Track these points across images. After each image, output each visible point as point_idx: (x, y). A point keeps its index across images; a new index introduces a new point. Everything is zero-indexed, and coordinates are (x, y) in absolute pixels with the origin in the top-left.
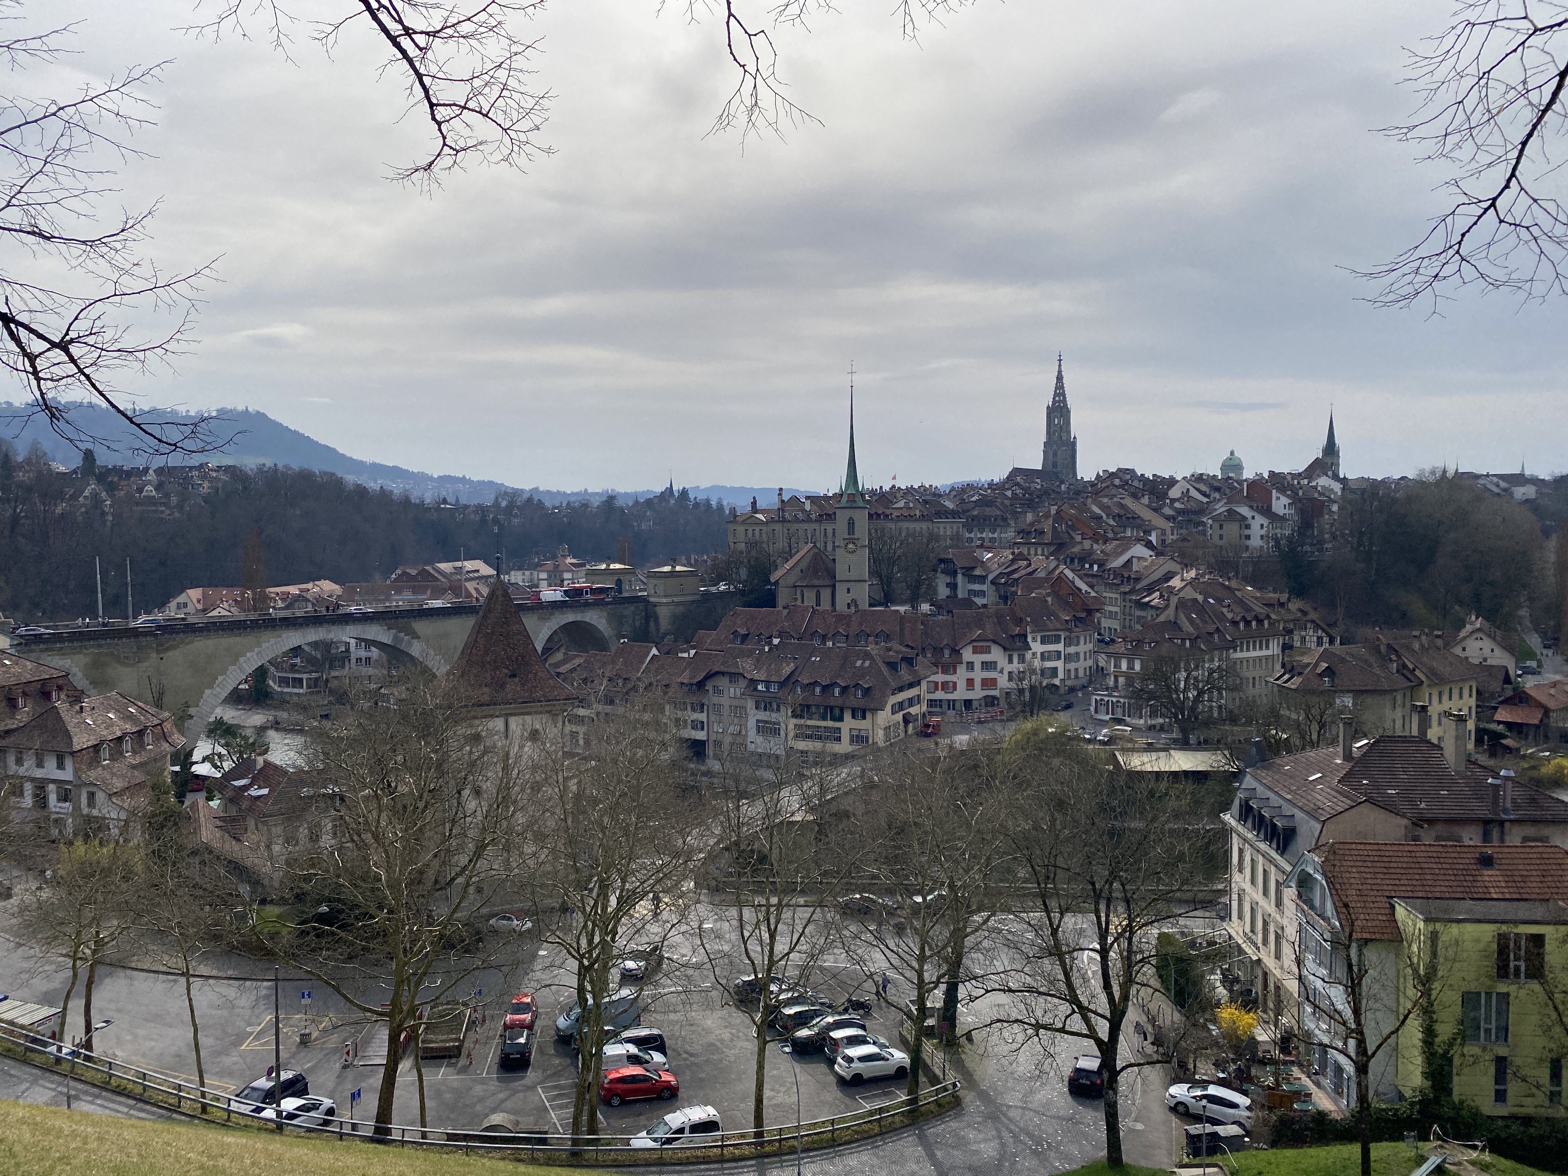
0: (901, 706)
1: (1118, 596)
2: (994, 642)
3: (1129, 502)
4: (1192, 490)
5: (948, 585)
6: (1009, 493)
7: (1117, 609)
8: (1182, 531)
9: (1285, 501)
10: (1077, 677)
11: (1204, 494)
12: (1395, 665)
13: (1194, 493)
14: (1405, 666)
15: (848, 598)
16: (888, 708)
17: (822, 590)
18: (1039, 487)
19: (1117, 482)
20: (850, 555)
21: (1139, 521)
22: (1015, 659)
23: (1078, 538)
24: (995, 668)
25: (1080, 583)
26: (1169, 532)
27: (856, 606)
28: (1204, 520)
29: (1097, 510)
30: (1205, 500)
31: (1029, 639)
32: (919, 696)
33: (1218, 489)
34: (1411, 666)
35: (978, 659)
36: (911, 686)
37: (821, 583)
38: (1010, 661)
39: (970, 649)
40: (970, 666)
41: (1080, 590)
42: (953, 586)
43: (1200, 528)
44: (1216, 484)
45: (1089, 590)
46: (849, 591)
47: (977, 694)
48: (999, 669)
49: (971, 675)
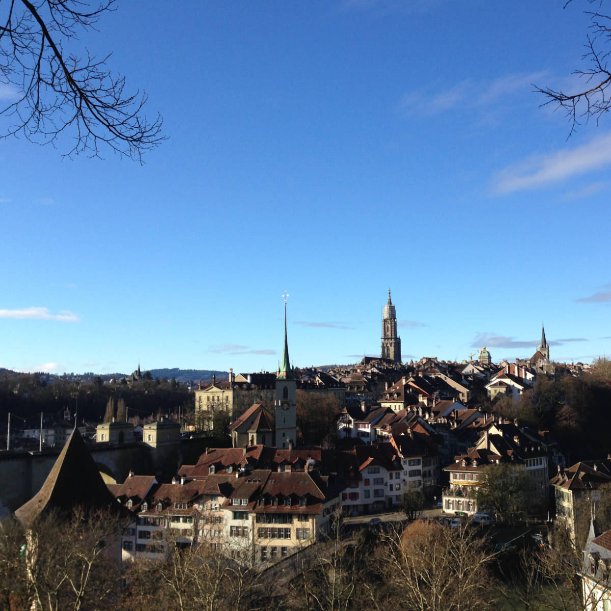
2: (382, 465)
5: (345, 430)
22: (394, 475)
24: (383, 483)
28: (486, 387)
31: (402, 463)
32: (338, 504)
35: (371, 477)
36: (333, 497)
37: (266, 430)
38: (391, 478)
40: (367, 482)
41: (428, 430)
42: (348, 431)
47: (371, 500)
49: (367, 488)
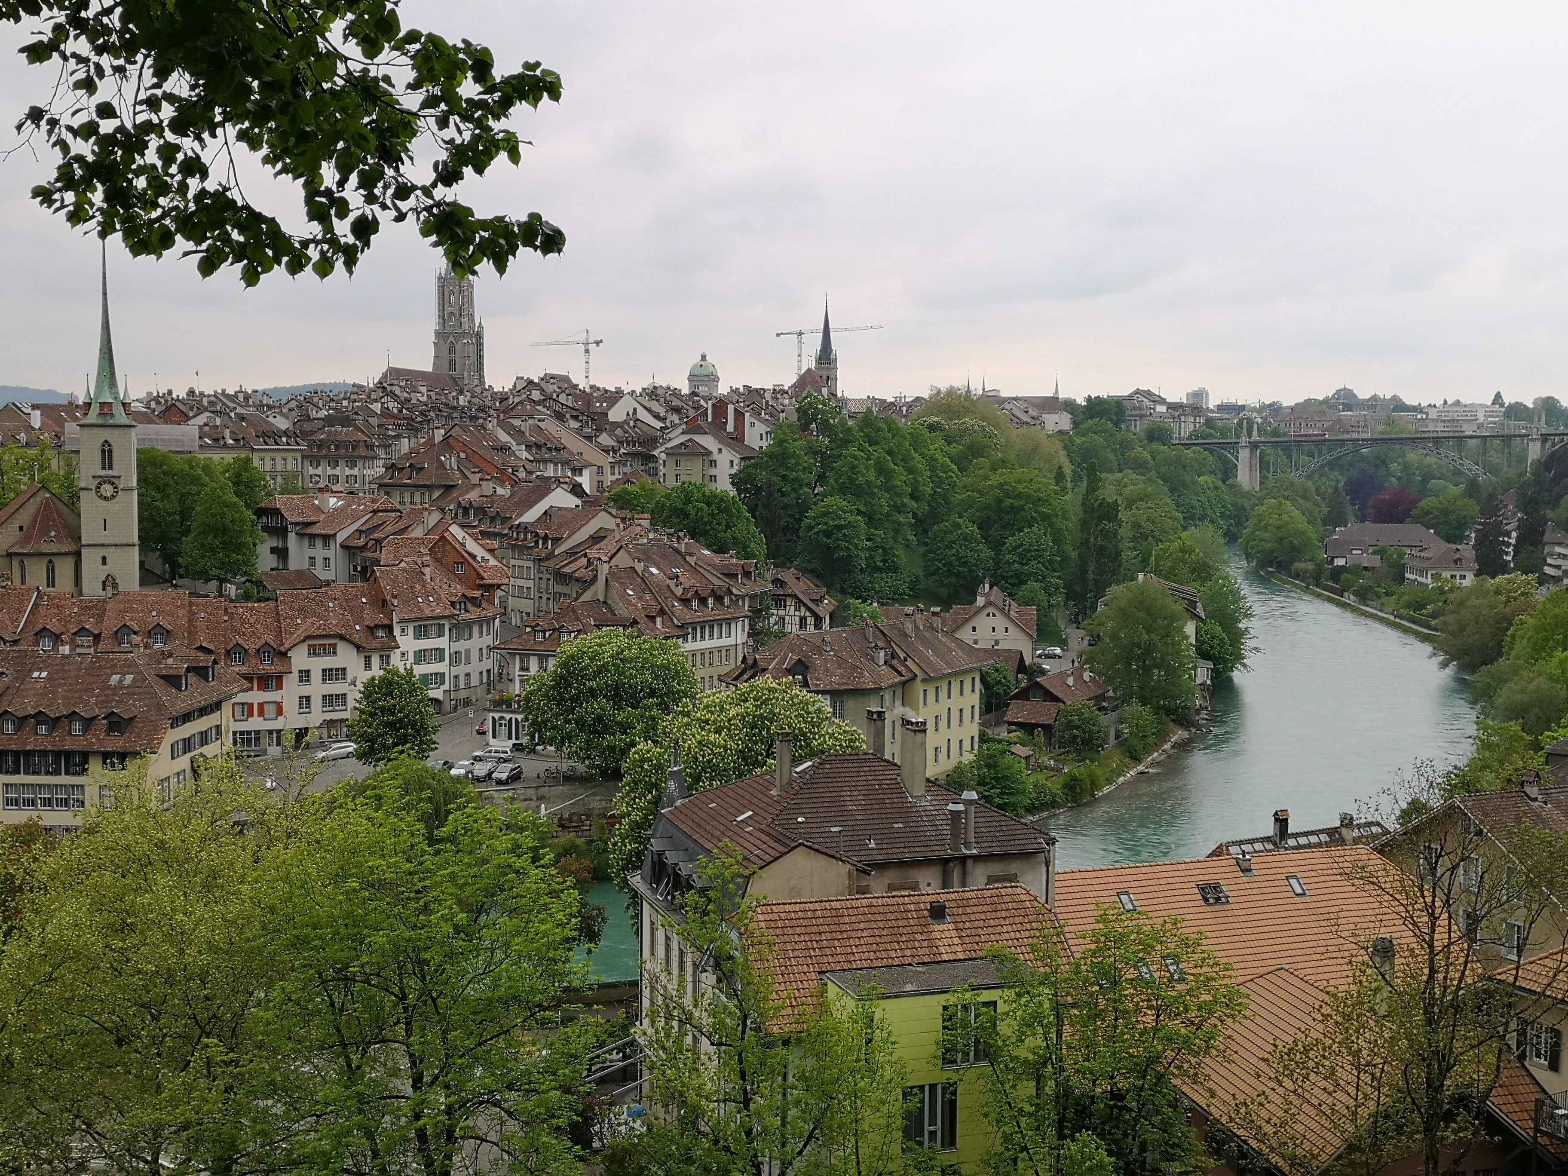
0: (187, 745)
1: (530, 564)
2: (342, 637)
3: (551, 426)
4: (640, 409)
5: (273, 550)
6: (377, 407)
7: (530, 584)
8: (625, 470)
9: (761, 428)
10: (468, 686)
11: (657, 417)
12: (882, 653)
13: (643, 415)
14: (894, 655)
15: (102, 572)
16: (165, 749)
17: (58, 563)
18: (424, 399)
19: (536, 395)
20: (105, 503)
21: (564, 456)
22: (375, 661)
23: (475, 479)
24: (343, 678)
25: (472, 546)
26: (607, 469)
27: (115, 585)
28: (656, 453)
29: (504, 437)
30: (658, 425)
31: (397, 632)
32: (218, 728)
33: (677, 410)
34: (902, 655)
35: (317, 665)
36: (204, 711)
37: (54, 548)
38: (368, 666)
39: (304, 649)
40: (305, 676)
41: (474, 557)
42: (282, 553)
43: (652, 465)
44: (676, 402)
45: (487, 556)
46: (104, 561)
47: (316, 718)
48: (349, 678)
49: (305, 690)
